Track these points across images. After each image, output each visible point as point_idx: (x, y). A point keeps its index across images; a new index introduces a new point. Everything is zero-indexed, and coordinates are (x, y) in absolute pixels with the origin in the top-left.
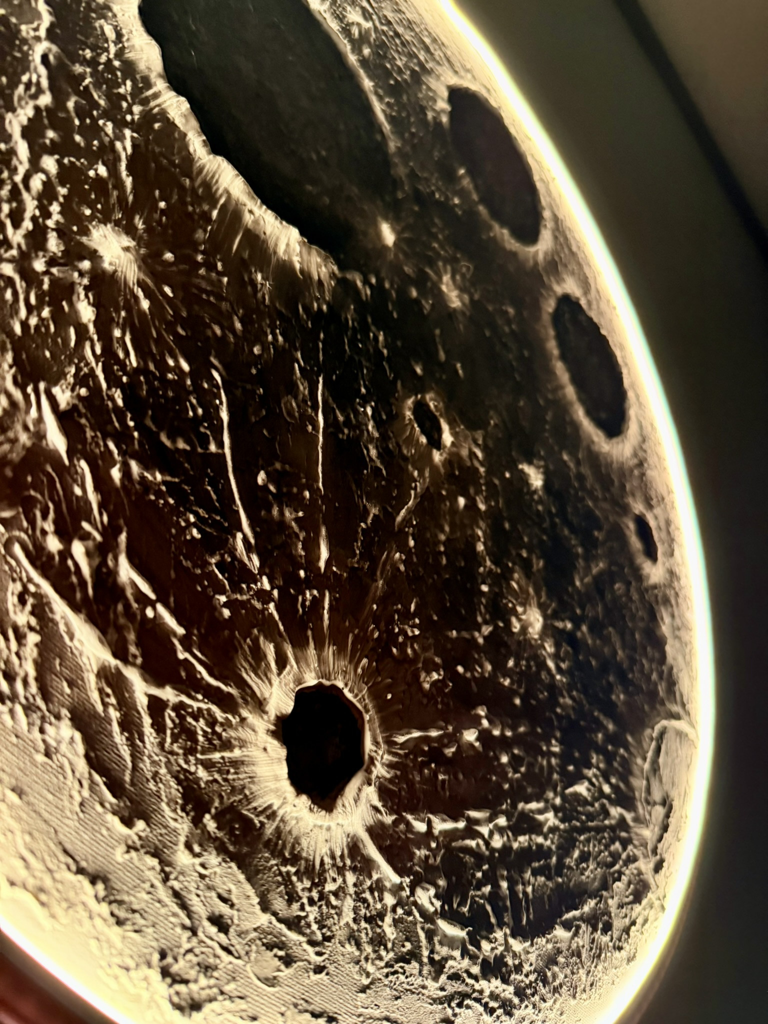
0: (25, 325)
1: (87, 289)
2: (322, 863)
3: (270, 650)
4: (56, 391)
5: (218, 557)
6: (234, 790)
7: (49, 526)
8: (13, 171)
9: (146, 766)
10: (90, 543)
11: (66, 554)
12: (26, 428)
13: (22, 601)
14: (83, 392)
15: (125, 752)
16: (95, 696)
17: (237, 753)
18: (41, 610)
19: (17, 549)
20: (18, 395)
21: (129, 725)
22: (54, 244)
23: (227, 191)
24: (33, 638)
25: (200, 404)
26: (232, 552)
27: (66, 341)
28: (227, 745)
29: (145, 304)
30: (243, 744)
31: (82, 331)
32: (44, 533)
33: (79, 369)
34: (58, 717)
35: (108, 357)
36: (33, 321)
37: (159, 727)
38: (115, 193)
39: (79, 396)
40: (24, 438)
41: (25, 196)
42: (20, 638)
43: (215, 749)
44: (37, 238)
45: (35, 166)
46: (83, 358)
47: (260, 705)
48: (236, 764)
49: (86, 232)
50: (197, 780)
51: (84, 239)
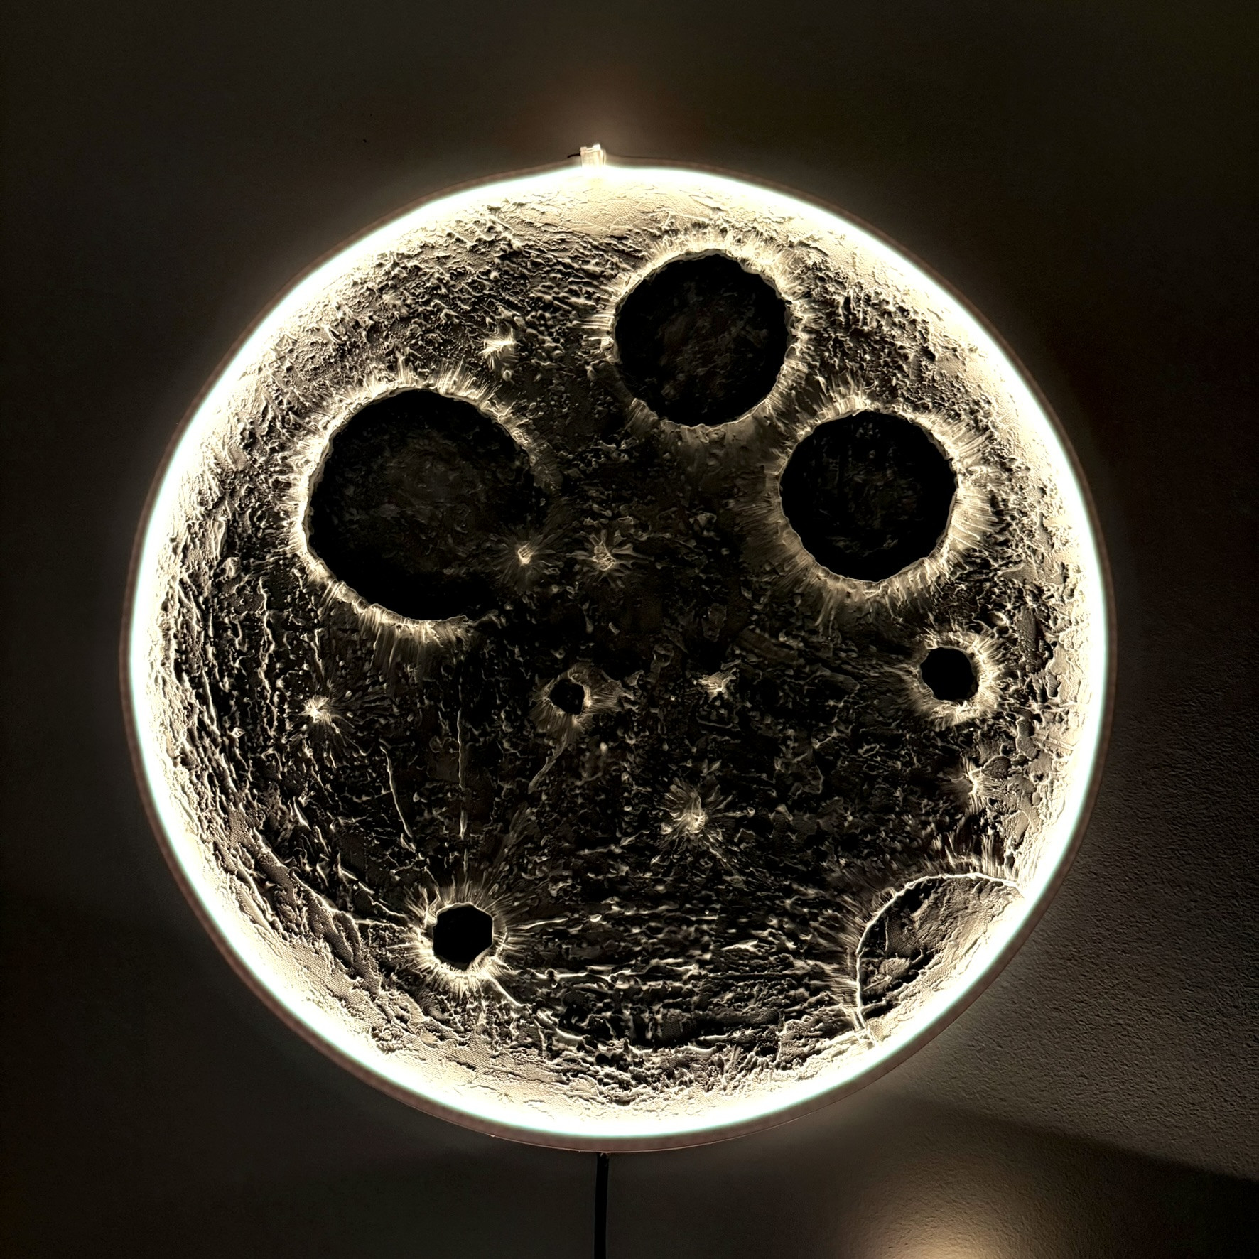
0: (283, 774)
1: (307, 739)
2: (464, 994)
3: (425, 892)
4: (300, 798)
5: (390, 851)
6: (407, 962)
7: (305, 861)
8: (265, 699)
9: (360, 953)
10: (324, 863)
11: (314, 870)
12: (290, 821)
13: (299, 894)
14: (312, 793)
15: (350, 949)
16: (334, 928)
17: (407, 944)
18: (307, 897)
19: (294, 874)
20: (284, 808)
21: (351, 937)
22: (288, 726)
23: (381, 624)
24: (305, 909)
25: (374, 771)
26: (399, 846)
27: (302, 772)
28: (403, 941)
29: (337, 731)
30: (411, 940)
31: (308, 762)
32: (304, 864)
33: (310, 782)
34: (319, 938)
35: (323, 768)
36: (286, 770)
37: (365, 936)
38: (314, 675)
39: (311, 797)
40: (290, 826)
41: (273, 708)
42: (300, 910)
43: (396, 943)
44: (281, 729)
45: (274, 688)
46: (311, 776)
47: (420, 920)
48: (408, 949)
49: (302, 709)
50: (387, 958)
51: (302, 714)
